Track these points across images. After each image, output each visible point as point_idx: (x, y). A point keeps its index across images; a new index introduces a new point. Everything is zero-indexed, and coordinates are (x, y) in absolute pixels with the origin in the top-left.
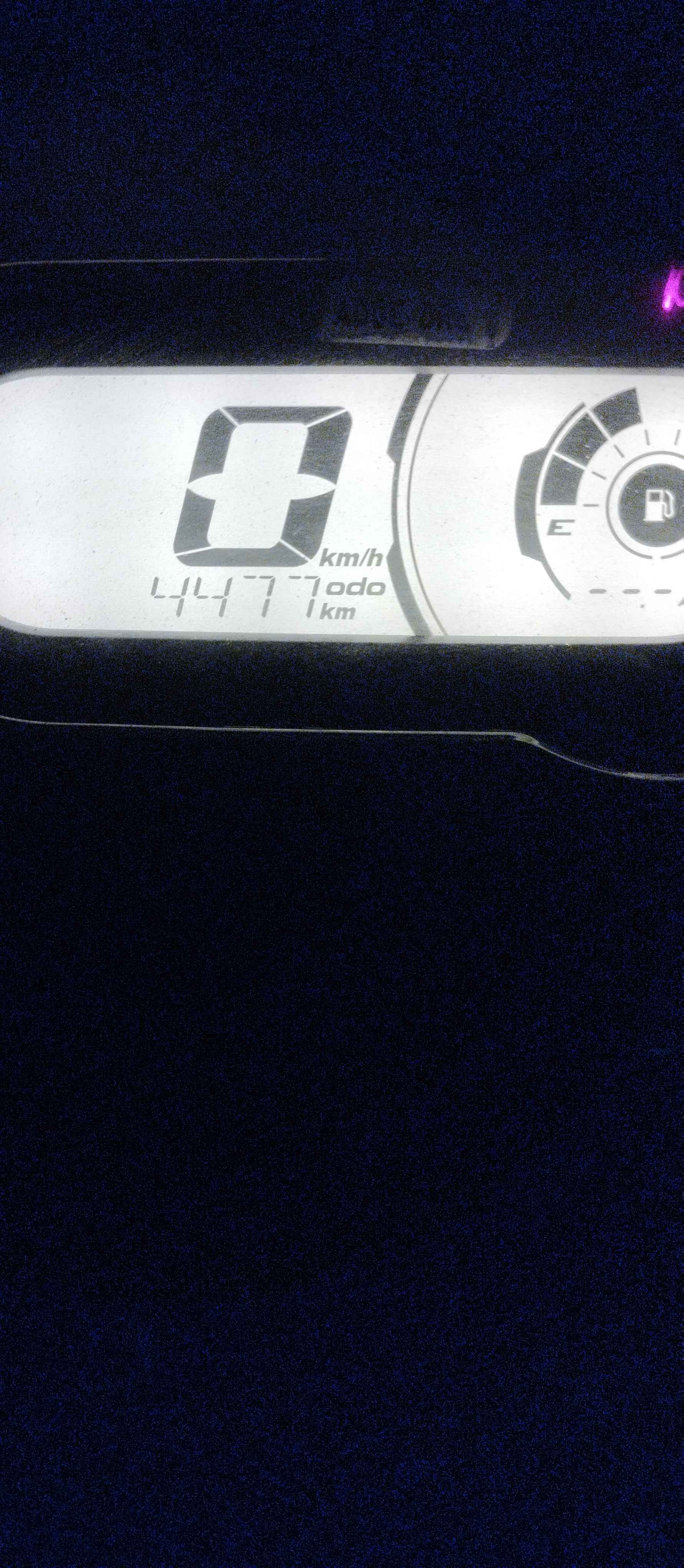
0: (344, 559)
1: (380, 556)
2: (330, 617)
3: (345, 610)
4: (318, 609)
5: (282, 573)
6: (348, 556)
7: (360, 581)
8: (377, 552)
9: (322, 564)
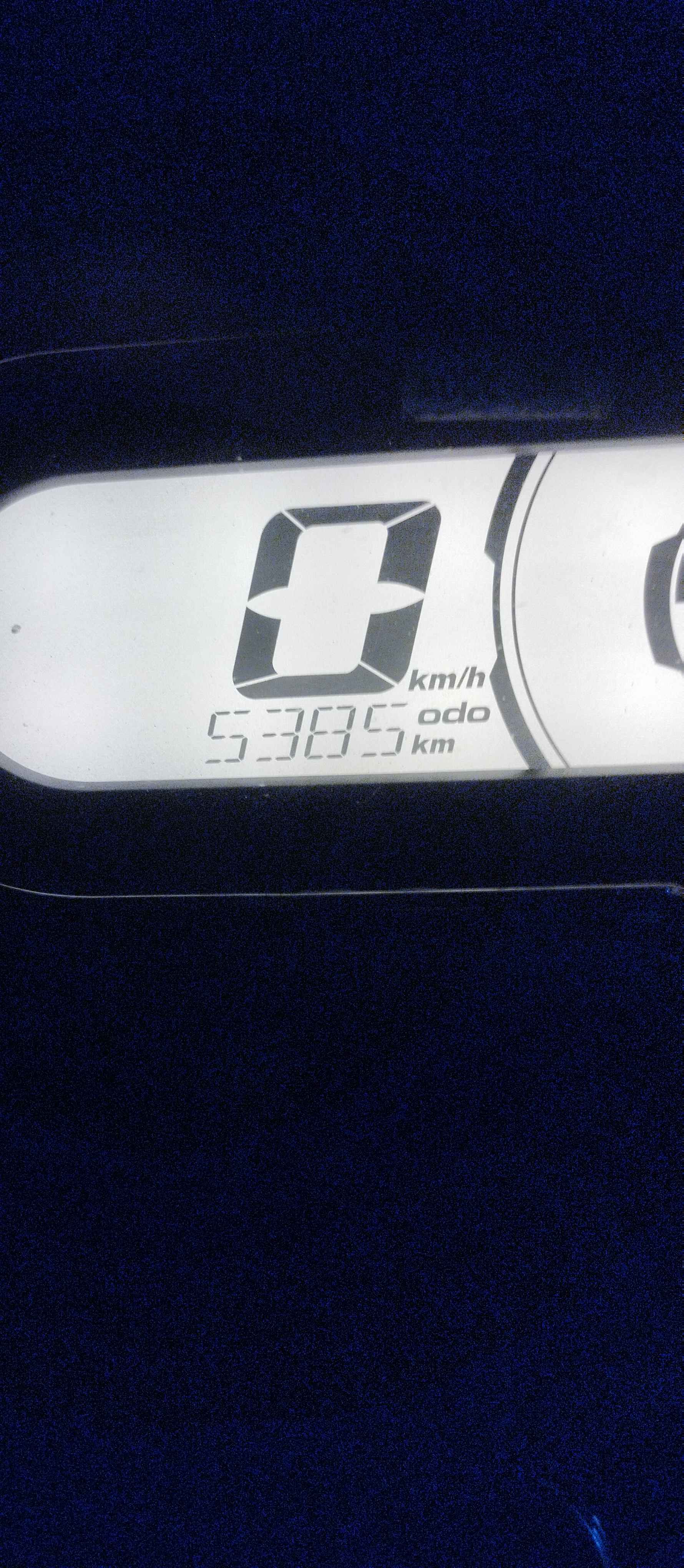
0: (438, 681)
1: (482, 676)
2: (424, 751)
3: (442, 742)
4: (408, 743)
5: (361, 701)
6: (443, 677)
7: (459, 706)
8: (478, 671)
9: (412, 687)
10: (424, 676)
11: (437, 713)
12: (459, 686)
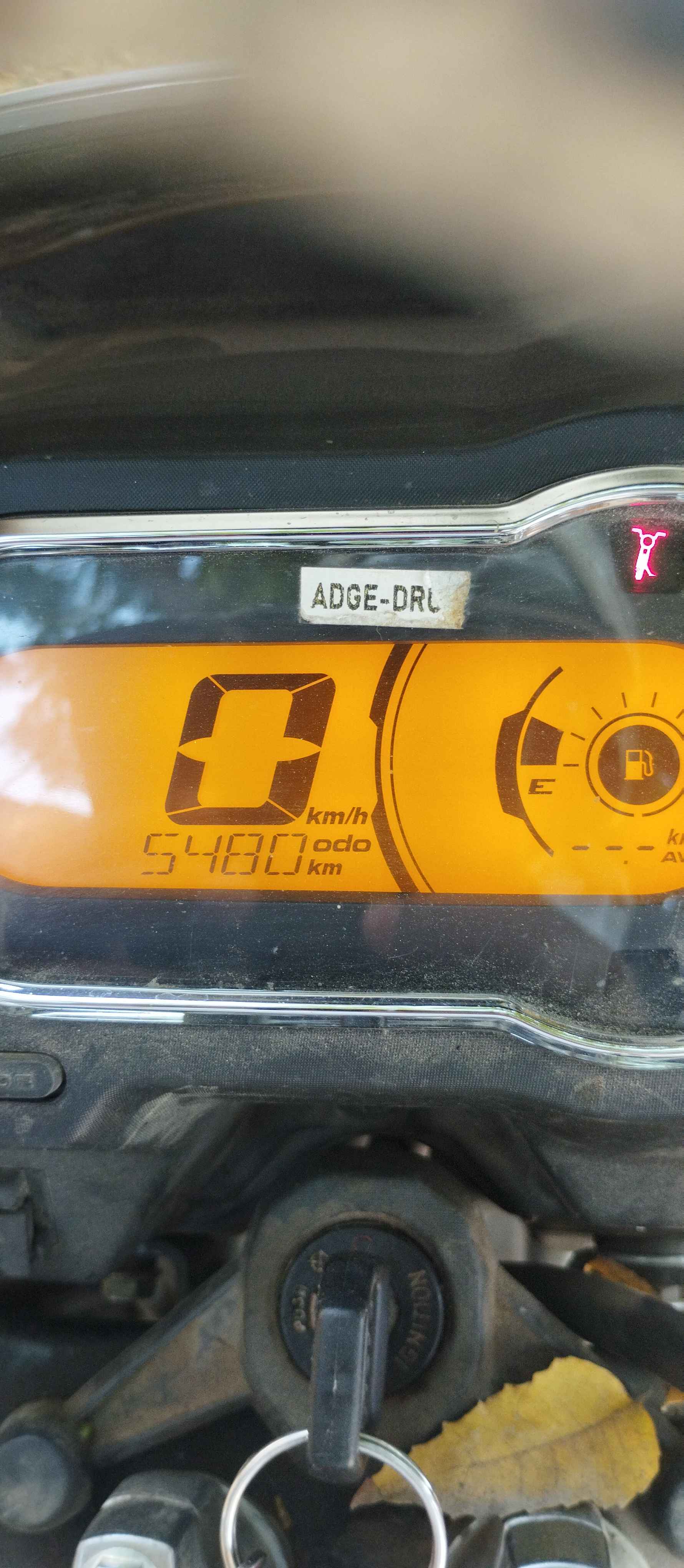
0: (330, 818)
1: (365, 815)
3: (332, 866)
4: (305, 866)
5: (268, 831)
6: (333, 815)
7: (347, 838)
8: (362, 811)
9: (308, 822)
10: (320, 813)
11: (328, 842)
12: (346, 823)
